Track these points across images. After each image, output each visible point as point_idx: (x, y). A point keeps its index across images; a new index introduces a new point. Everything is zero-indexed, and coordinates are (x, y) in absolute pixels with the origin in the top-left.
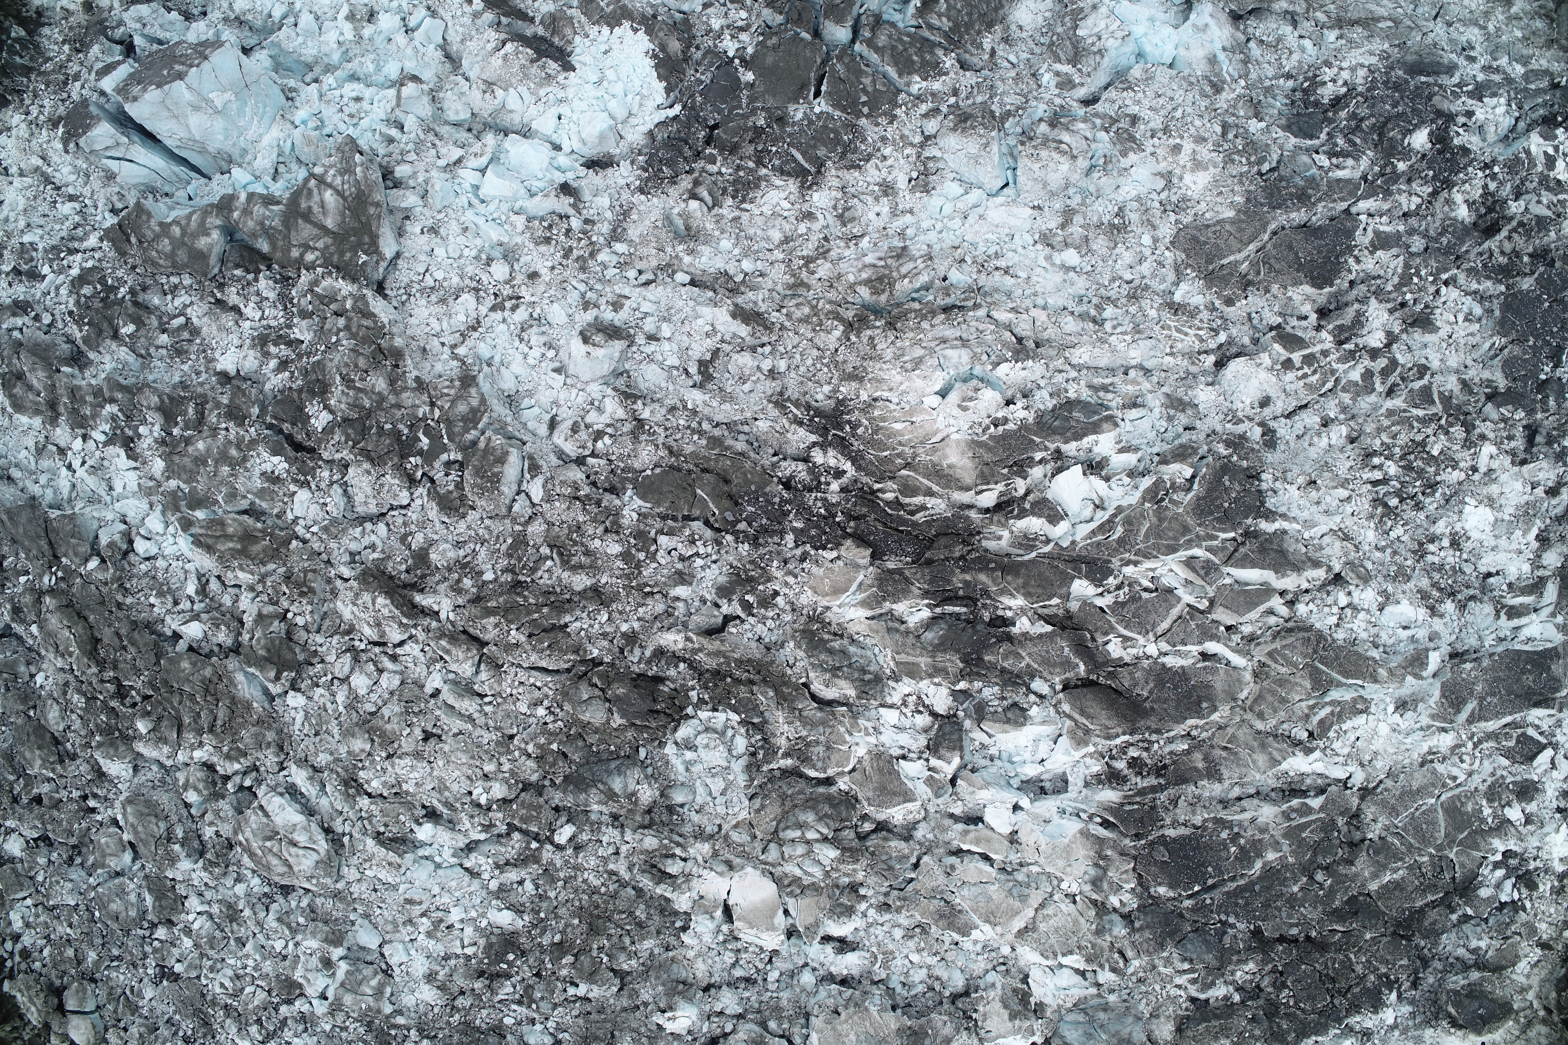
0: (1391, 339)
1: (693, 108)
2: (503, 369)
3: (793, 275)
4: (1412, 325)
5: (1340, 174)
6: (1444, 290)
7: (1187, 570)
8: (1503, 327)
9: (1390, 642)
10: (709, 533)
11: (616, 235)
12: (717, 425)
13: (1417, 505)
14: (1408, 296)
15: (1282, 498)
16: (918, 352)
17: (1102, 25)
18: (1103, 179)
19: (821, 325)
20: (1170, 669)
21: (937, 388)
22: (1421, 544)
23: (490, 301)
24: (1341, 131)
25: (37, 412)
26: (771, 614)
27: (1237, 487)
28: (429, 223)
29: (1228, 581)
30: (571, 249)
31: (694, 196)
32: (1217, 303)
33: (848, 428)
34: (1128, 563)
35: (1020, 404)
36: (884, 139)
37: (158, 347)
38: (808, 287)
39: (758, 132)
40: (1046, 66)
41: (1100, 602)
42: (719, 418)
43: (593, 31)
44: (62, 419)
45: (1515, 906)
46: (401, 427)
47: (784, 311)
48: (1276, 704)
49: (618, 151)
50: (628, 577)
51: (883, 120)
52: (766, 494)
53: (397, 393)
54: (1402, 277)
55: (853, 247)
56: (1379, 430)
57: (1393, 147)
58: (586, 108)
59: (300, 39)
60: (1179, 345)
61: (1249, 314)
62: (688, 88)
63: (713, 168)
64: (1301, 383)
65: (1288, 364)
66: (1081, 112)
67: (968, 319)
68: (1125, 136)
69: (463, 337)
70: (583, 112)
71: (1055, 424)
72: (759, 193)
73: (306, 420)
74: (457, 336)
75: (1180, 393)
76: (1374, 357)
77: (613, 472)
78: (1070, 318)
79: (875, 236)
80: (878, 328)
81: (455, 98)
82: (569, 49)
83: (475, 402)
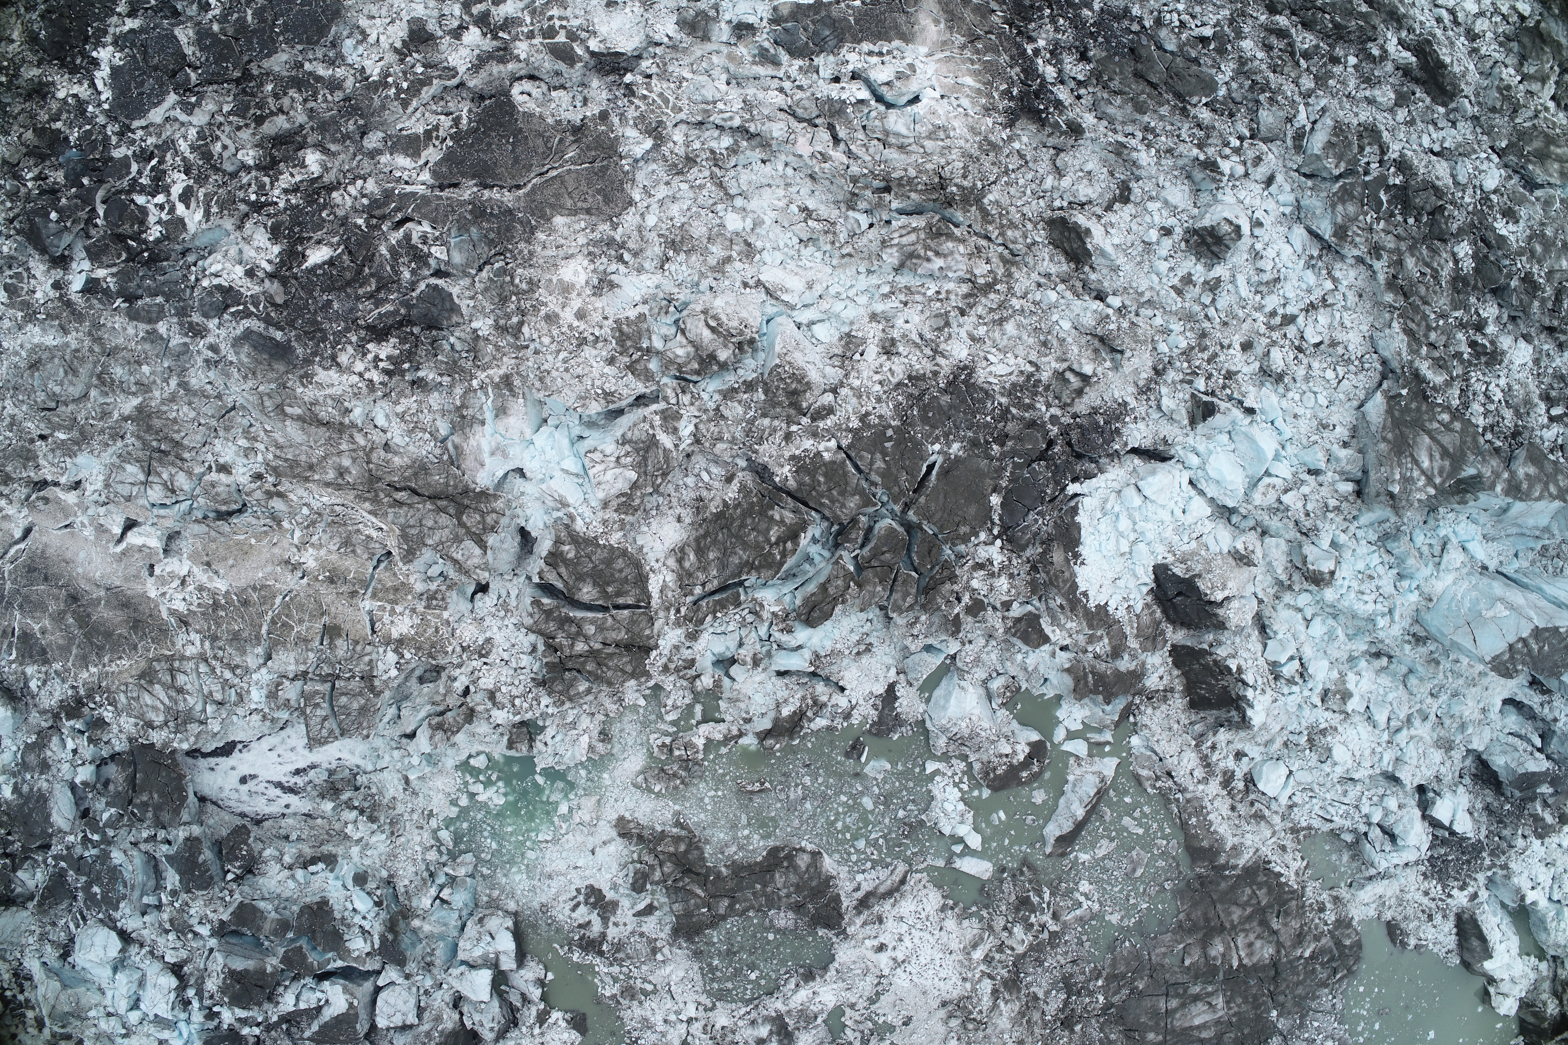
0: (456, 34)
1: (1057, 483)
2: (1300, 252)
3: (1010, 275)
4: (431, 39)
5: (428, 228)
6: (376, 75)
8: (336, 12)
14: (419, 69)
17: (610, 475)
19: (1001, 214)
23: (1291, 331)
24: (400, 288)
28: (1326, 434)
30: (1209, 361)
31: (1085, 379)
33: (1015, 93)
36: (879, 400)
38: (1001, 257)
39: (1000, 440)
40: (683, 447)
43: (1121, 614)
46: (1399, 218)
47: (1029, 241)
49: (1136, 460)
50: (1243, 13)
51: (873, 420)
52: (1107, 51)
53: (1398, 251)
54: (418, 93)
55: (943, 292)
58: (1160, 510)
59: (1390, 697)
60: (672, 86)
61: (585, 105)
62: (1052, 510)
63: (1054, 412)
64: (569, 13)
65: (572, 35)
66: (665, 380)
67: (870, 165)
68: (629, 343)
69: (1324, 300)
70: (1163, 507)
71: (827, 33)
72: (1013, 378)
73: (1475, 257)
74: (1330, 301)
75: (687, 40)
76: (486, 15)
77: (1231, 115)
78: (775, 135)
79: (918, 298)
80: (956, 185)
81: (1275, 564)
82: (1149, 599)
83: (1339, 209)
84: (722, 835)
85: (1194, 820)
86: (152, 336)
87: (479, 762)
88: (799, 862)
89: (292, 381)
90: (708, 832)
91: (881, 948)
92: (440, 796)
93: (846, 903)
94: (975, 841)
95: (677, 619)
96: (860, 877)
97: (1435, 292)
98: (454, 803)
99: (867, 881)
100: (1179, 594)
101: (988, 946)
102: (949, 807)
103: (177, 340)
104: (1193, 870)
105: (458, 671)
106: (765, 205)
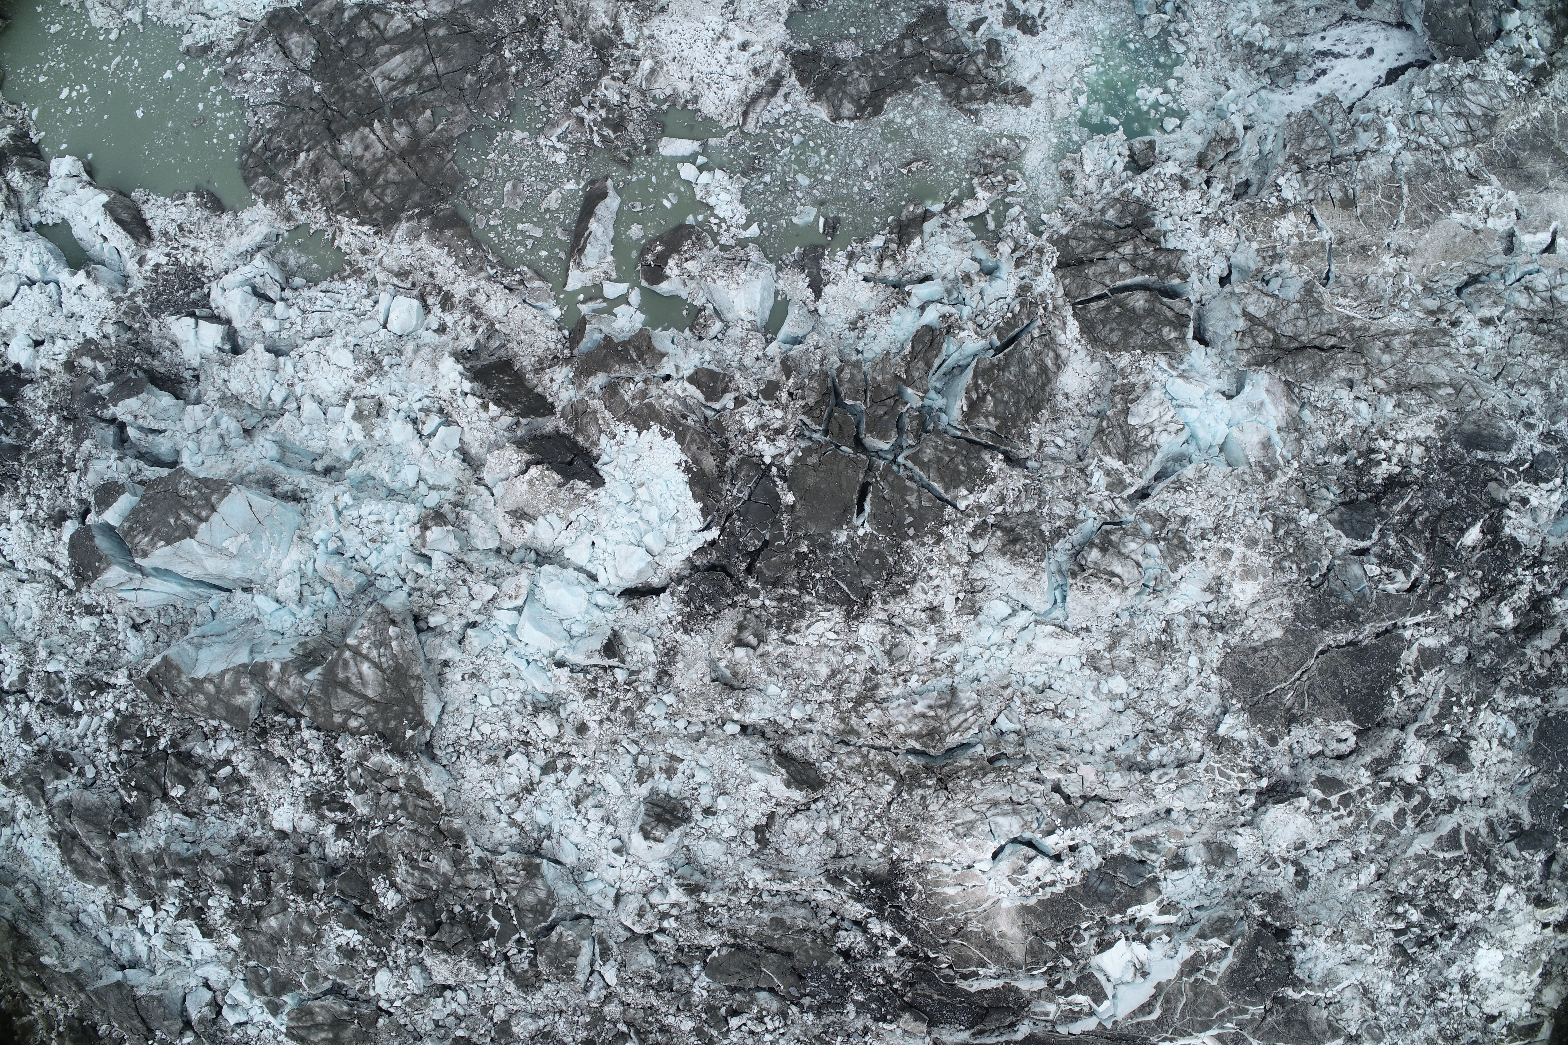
0: (1426, 771)
1: (731, 534)
2: (562, 839)
3: (843, 720)
4: (1447, 758)
5: (1391, 588)
8: (1534, 755)
10: (775, 1006)
11: (664, 683)
13: (1434, 947)
14: (1447, 728)
15: (1310, 952)
16: (970, 816)
17: (1155, 414)
18: (1153, 602)
19: (872, 775)
22: (1433, 989)
23: (541, 759)
24: (1394, 528)
25: (101, 881)
27: (1270, 956)
28: (469, 669)
30: (617, 700)
31: (740, 643)
32: (1260, 740)
33: (903, 897)
34: (1164, 1039)
35: (1066, 864)
36: (930, 560)
37: (211, 803)
38: (858, 735)
39: (801, 558)
40: (1095, 461)
43: (620, 429)
44: (128, 888)
46: (471, 908)
47: (835, 759)
49: (657, 581)
51: (929, 540)
52: (827, 968)
53: (462, 874)
54: (1442, 706)
55: (901, 684)
56: (1406, 873)
57: (1445, 555)
58: (620, 539)
59: (305, 432)
60: (1222, 790)
61: (1290, 747)
62: (727, 507)
63: (756, 602)
64: (1336, 825)
65: (1324, 804)
66: (1131, 518)
67: (1018, 777)
68: (1175, 541)
69: (518, 800)
70: (618, 543)
71: (1102, 888)
72: (804, 623)
73: (374, 897)
74: (513, 801)
75: (1220, 837)
76: (1408, 796)
77: (680, 949)
78: (1118, 775)
79: (923, 670)
80: (929, 787)
81: (481, 523)
82: (596, 452)
83: (542, 895)
84: (931, 113)
85: (469, 252)
87: (1171, 123)
88: (851, 106)
89: (1453, 418)
90: (944, 113)
91: (744, 46)
92: (1194, 83)
93: (793, 80)
94: (687, 172)
95: (1043, 301)
96: (788, 107)
97: (408, 845)
98: (1180, 80)
99: (778, 106)
100: (570, 463)
101: (639, 75)
102: (724, 196)
103: (1562, 425)
104: (453, 204)
105: (1223, 199)
106: (1096, 710)
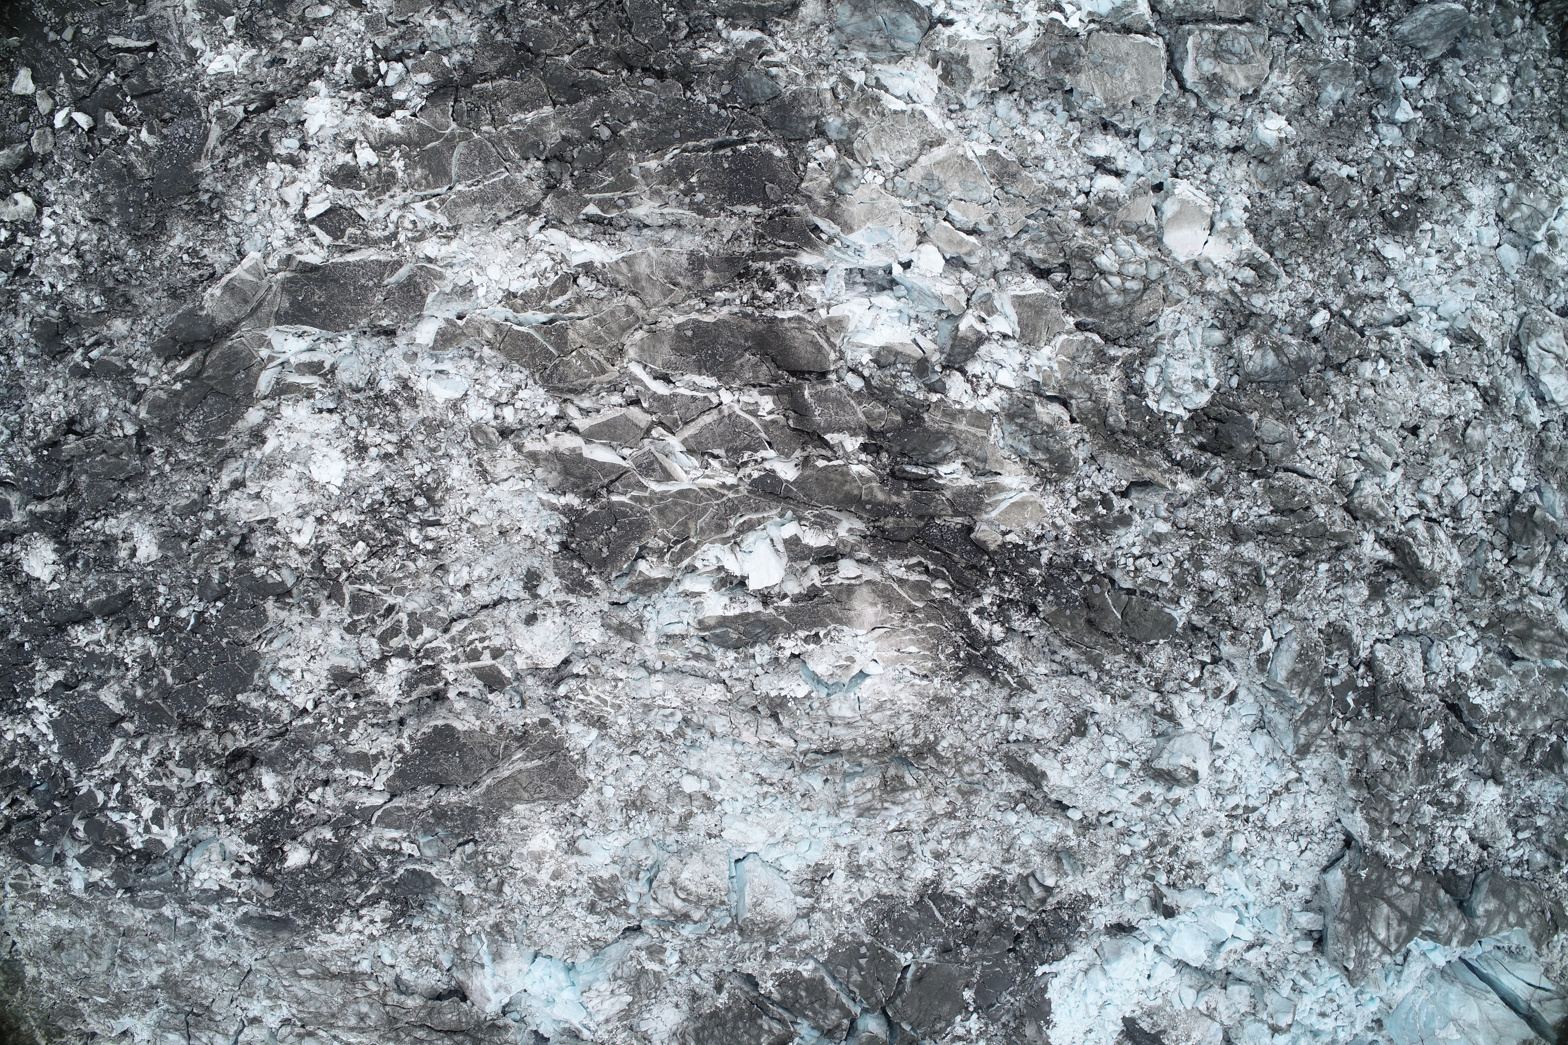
0: (380, 665)
1: (1026, 970)
2: (1262, 753)
3: (970, 802)
4: (355, 676)
5: (395, 834)
6: (310, 706)
7: (671, 471)
8: (254, 661)
9: (466, 361)
10: (1117, 575)
11: (1124, 862)
12: (1081, 675)
13: (393, 494)
14: (352, 705)
15: (540, 524)
16: (876, 717)
17: (607, 1004)
18: (643, 857)
19: (956, 753)
20: (713, 375)
21: (868, 681)
22: (400, 454)
23: (1255, 817)
24: (380, 874)
26: (1086, 492)
27: (595, 545)
28: (1289, 894)
29: (626, 452)
30: (1171, 854)
32: (556, 723)
33: (962, 655)
34: (731, 487)
35: (787, 653)
36: (850, 920)
38: (959, 790)
39: (970, 941)
40: (670, 970)
41: (770, 453)
42: (1081, 681)
45: (386, 55)
46: (1367, 716)
47: (986, 770)
48: (609, 319)
49: (1102, 938)
50: (1205, 547)
51: (848, 938)
52: (1057, 605)
53: (1364, 747)
54: (355, 725)
55: (905, 822)
56: (416, 575)
58: (1125, 983)
60: (608, 688)
61: (523, 708)
62: (1024, 990)
63: (1020, 912)
64: (487, 633)
65: (497, 653)
68: (606, 895)
69: (1287, 788)
70: (1129, 979)
71: (759, 630)
72: (979, 883)
73: (1444, 734)
74: (1293, 790)
76: (405, 647)
77: (1191, 646)
78: (718, 730)
80: (908, 745)
81: (1238, 1005)
83: (1303, 730)
86: (159, 918)
89: (298, 941)
97: (1400, 779)
103: (183, 921)
